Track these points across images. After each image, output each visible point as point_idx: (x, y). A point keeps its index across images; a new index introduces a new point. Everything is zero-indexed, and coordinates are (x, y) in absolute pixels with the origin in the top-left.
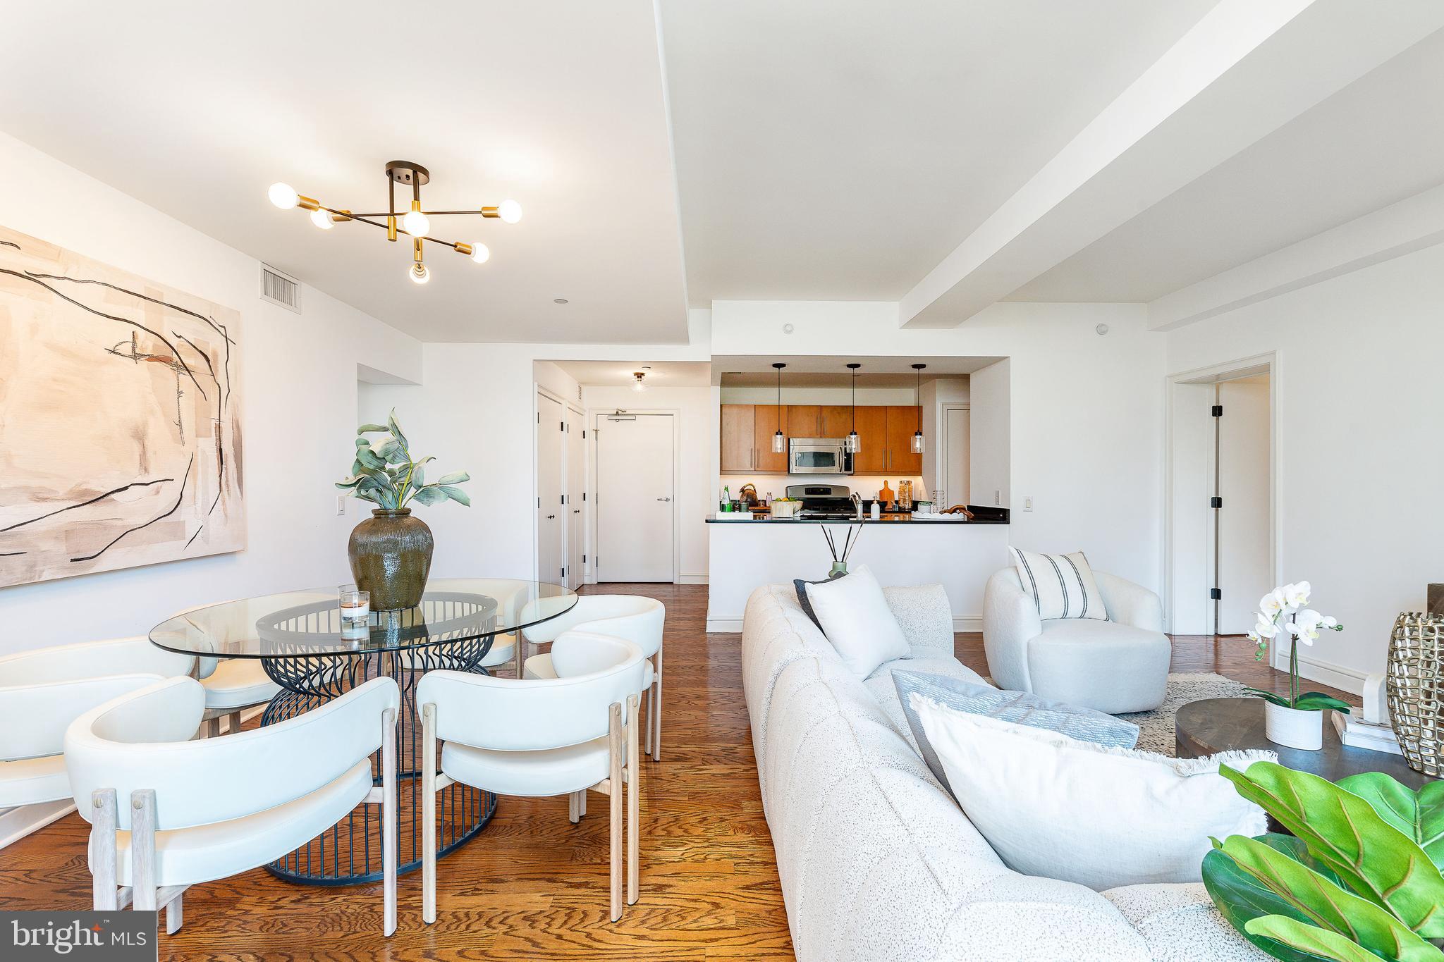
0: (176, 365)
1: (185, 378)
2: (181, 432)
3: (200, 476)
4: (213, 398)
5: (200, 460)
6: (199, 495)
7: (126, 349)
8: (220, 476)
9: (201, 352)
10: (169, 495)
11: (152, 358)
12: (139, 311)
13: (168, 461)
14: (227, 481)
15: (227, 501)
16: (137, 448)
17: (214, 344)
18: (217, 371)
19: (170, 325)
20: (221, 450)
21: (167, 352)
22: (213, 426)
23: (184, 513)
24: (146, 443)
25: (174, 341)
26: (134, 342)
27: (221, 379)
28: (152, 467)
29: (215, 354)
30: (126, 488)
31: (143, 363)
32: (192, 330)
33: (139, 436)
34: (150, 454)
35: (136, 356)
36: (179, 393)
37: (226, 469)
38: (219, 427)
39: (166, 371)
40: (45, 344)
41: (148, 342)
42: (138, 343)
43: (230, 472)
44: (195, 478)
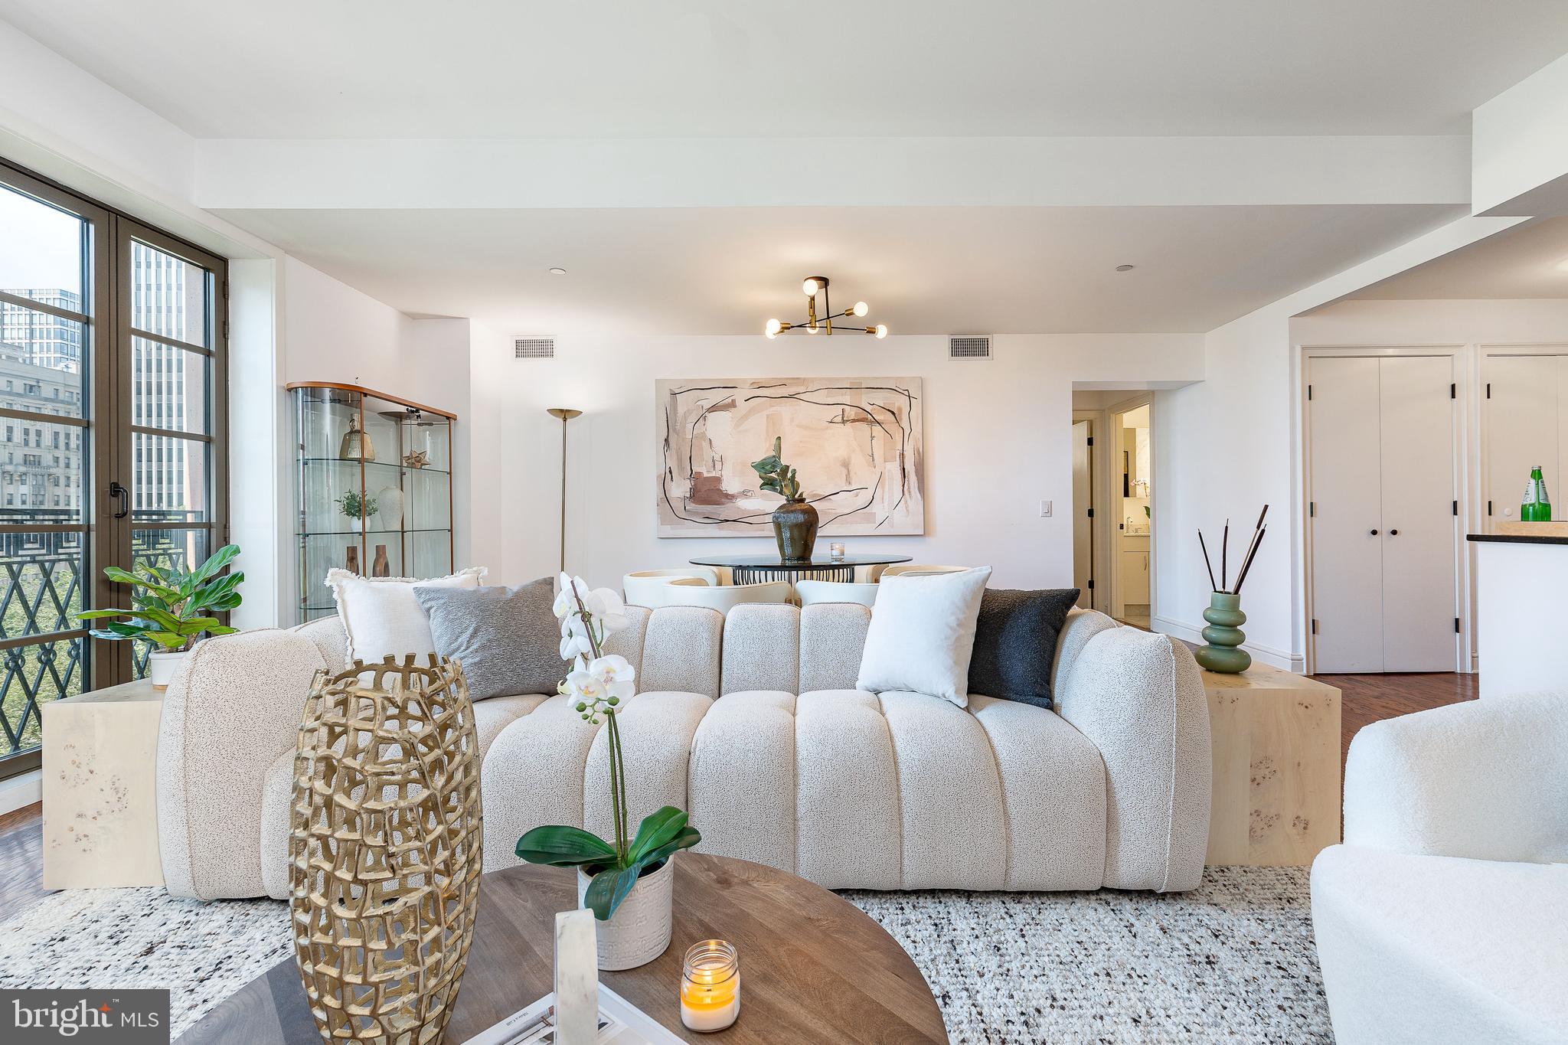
0: (871, 422)
1: (877, 428)
2: (873, 460)
3: (887, 486)
4: (898, 438)
5: (887, 478)
6: (886, 497)
7: (839, 419)
8: (903, 486)
9: (889, 410)
10: (864, 497)
11: (854, 421)
12: (846, 397)
13: (864, 476)
14: (909, 488)
15: (909, 502)
16: (844, 472)
17: (899, 402)
18: (901, 419)
19: (865, 400)
20: (904, 469)
21: (864, 415)
22: (898, 453)
23: (874, 508)
24: (850, 468)
25: (869, 408)
26: (843, 414)
27: (905, 424)
28: (853, 482)
29: (900, 409)
30: (838, 493)
31: (848, 424)
32: (880, 398)
33: (846, 465)
34: (852, 474)
35: (844, 422)
36: (872, 438)
37: (908, 481)
38: (902, 455)
39: (864, 426)
40: (797, 426)
41: (851, 413)
42: (846, 414)
43: (912, 483)
44: (883, 488)
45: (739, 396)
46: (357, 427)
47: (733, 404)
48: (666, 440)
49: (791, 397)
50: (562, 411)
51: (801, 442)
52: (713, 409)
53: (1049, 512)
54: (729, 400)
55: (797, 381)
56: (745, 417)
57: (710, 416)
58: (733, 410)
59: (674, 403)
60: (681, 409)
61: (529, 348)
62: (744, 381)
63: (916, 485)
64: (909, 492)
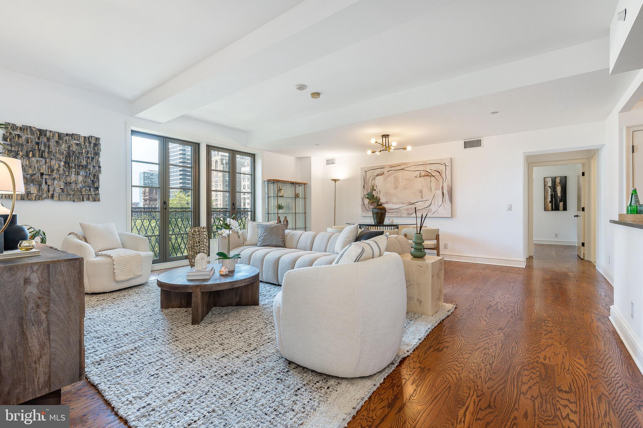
0: (431, 176)
1: (433, 178)
2: (431, 190)
4: (441, 181)
5: (436, 196)
6: (436, 203)
7: (419, 176)
8: (443, 199)
9: (437, 171)
10: (428, 203)
11: (424, 176)
12: (421, 168)
13: (428, 195)
14: (445, 200)
15: (445, 205)
16: (420, 194)
17: (442, 168)
18: (442, 174)
19: (428, 168)
20: (443, 193)
21: (428, 174)
22: (441, 187)
23: (431, 207)
24: (423, 193)
25: (430, 171)
27: (444, 176)
28: (423, 198)
29: (442, 171)
30: (418, 202)
31: (422, 177)
32: (434, 167)
33: (421, 192)
34: (423, 195)
35: (420, 177)
36: (431, 182)
37: (445, 197)
38: (443, 188)
39: (428, 177)
40: (404, 179)
41: (423, 173)
42: (421, 174)
43: (446, 198)
44: (435, 200)
45: (385, 170)
46: (281, 188)
47: (383, 173)
48: (364, 186)
49: (402, 169)
50: (335, 180)
51: (405, 184)
52: (377, 175)
53: (510, 209)
54: (382, 172)
55: (404, 164)
56: (387, 177)
57: (376, 178)
58: (383, 175)
59: (366, 174)
60: (368, 177)
61: (330, 162)
62: (387, 165)
63: (448, 199)
64: (445, 201)
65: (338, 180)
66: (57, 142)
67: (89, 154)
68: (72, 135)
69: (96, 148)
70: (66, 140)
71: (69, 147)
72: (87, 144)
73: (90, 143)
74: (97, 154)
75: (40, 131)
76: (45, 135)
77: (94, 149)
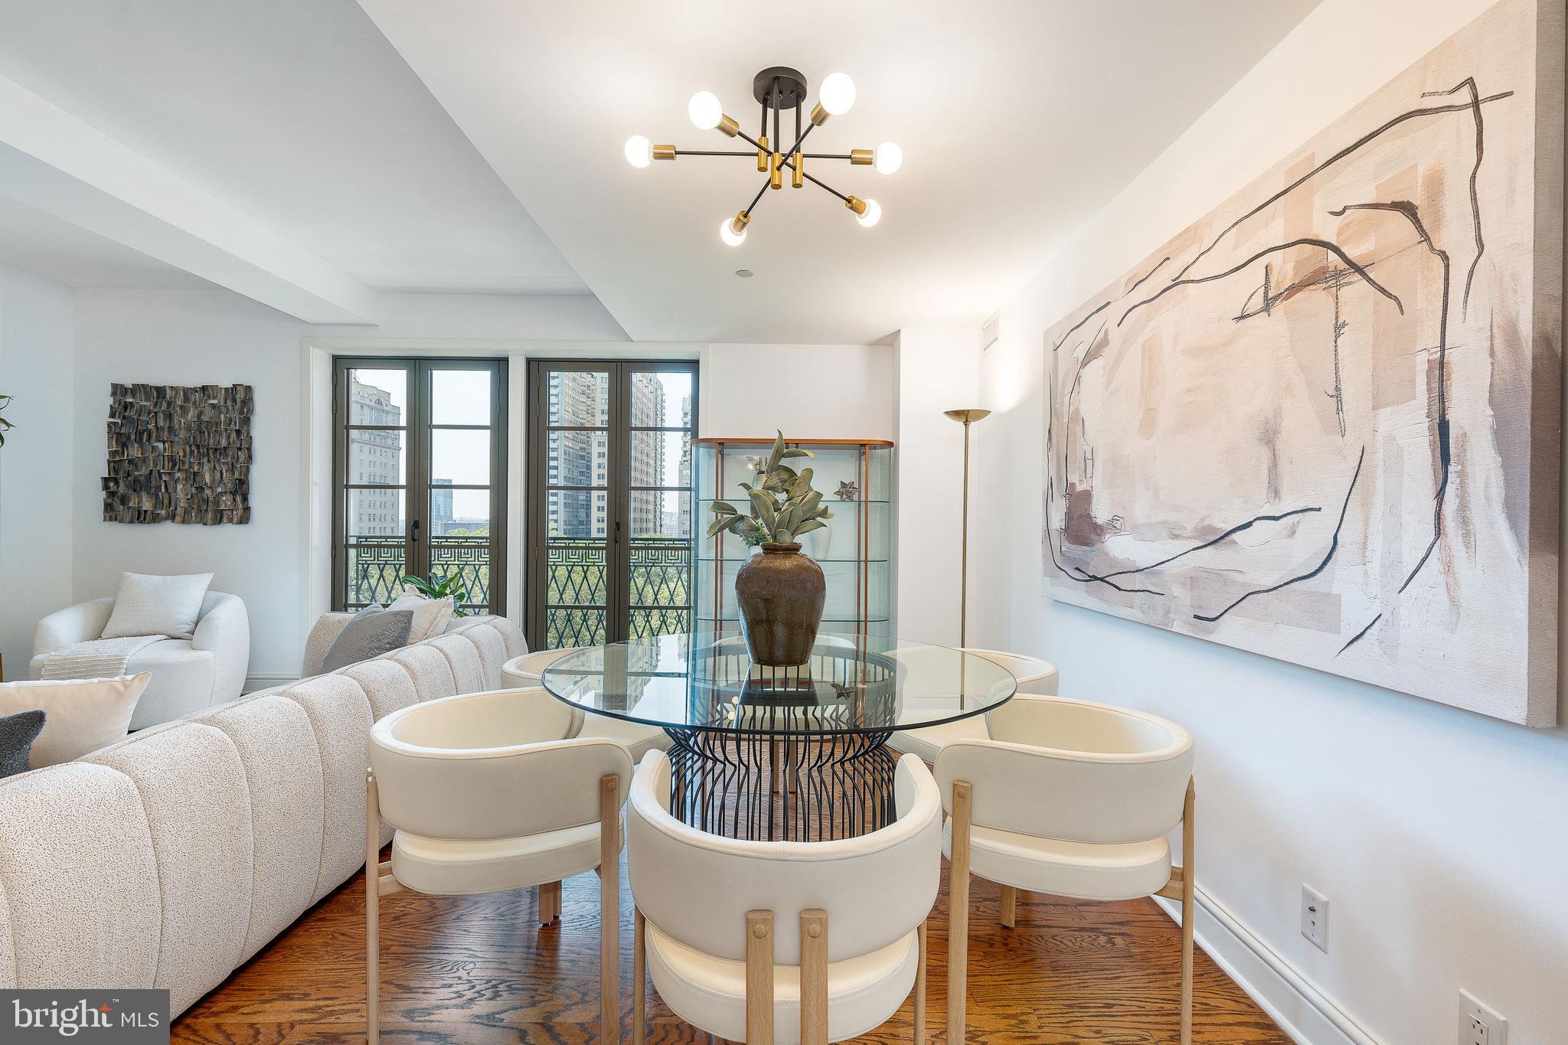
0: (1338, 274)
1: (1356, 289)
2: (1339, 410)
3: (1379, 503)
4: (1424, 301)
5: (1381, 467)
6: (1376, 543)
7: (1259, 302)
8: (1440, 495)
9: (1396, 205)
10: (1313, 536)
11: (1293, 291)
12: (1275, 225)
13: (1315, 465)
14: (1463, 506)
15: (1460, 564)
18: (1438, 219)
19: (1322, 208)
20: (1443, 427)
21: (1318, 261)
22: (1421, 363)
23: (1340, 578)
24: (1279, 446)
25: (1332, 231)
26: (1267, 284)
27: (1454, 236)
28: (1284, 491)
29: (1434, 182)
30: (1249, 525)
31: (1278, 310)
33: (1269, 437)
34: (1284, 466)
35: (1268, 306)
36: (1338, 328)
37: (1461, 474)
38: (1440, 369)
39: (1317, 298)
40: (1181, 354)
41: (1285, 267)
42: (1275, 280)
44: (1366, 505)
45: (1111, 320)
47: (1106, 341)
48: (1050, 432)
49: (1177, 282)
51: (1190, 395)
52: (1087, 359)
54: (1102, 334)
55: (1184, 239)
57: (1084, 373)
58: (1105, 351)
59: (1056, 365)
62: (1111, 286)
64: (1464, 521)
65: (981, 414)
66: (181, 407)
67: (233, 423)
68: (204, 388)
69: (245, 410)
70: (196, 402)
71: (200, 414)
72: (229, 403)
73: (234, 401)
74: (247, 421)
75: (158, 389)
76: (164, 397)
77: (242, 413)
